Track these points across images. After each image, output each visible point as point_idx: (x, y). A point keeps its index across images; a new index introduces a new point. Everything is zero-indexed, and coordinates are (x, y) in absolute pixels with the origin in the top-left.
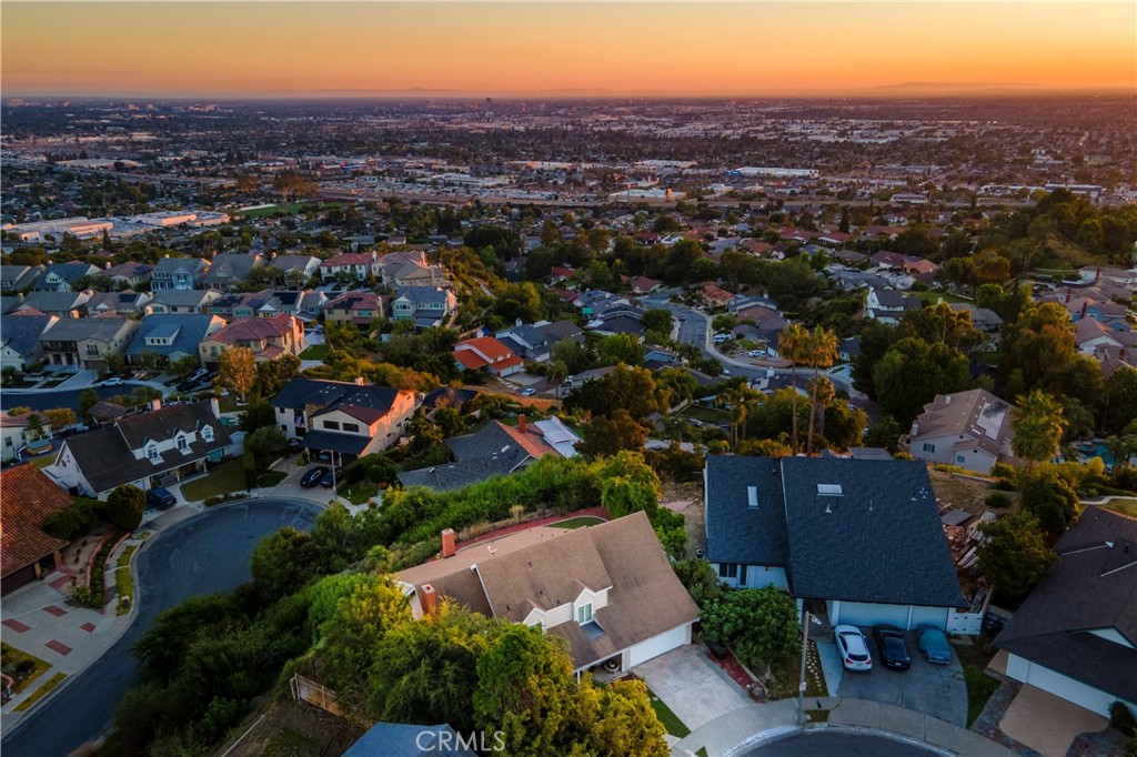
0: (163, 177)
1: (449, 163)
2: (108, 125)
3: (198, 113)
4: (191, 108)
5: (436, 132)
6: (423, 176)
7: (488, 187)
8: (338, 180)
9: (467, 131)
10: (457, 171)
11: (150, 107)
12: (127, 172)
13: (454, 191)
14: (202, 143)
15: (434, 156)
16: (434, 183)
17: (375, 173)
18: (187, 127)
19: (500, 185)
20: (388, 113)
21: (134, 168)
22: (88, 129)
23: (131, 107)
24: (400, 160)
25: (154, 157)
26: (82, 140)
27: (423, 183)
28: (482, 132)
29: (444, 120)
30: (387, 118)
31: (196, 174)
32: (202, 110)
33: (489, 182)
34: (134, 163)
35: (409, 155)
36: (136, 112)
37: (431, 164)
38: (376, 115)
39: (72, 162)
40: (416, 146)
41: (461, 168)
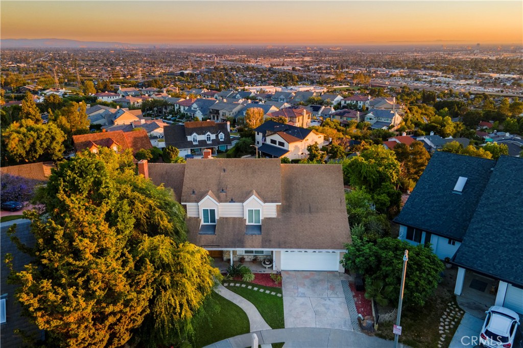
0: (309, 73)
1: (443, 73)
2: (297, 55)
3: (333, 51)
4: (330, 49)
5: (442, 60)
6: (426, 78)
7: (461, 85)
8: (382, 78)
9: (460, 60)
10: (446, 77)
11: (315, 48)
12: (296, 71)
13: (440, 86)
14: (329, 62)
15: (436, 70)
16: (430, 82)
17: (402, 76)
18: (326, 56)
19: (468, 84)
20: (419, 51)
21: (299, 70)
22: (289, 56)
23: (308, 48)
24: (417, 71)
25: (308, 66)
26: (286, 60)
27: (424, 81)
28: (469, 59)
29: (449, 54)
30: (418, 53)
31: (322, 73)
32: (335, 49)
33: (462, 82)
34: (300, 68)
35: (423, 69)
36: (309, 50)
37: (432, 73)
38: (413, 52)
39: (279, 67)
40: (428, 66)
41: (448, 76)
